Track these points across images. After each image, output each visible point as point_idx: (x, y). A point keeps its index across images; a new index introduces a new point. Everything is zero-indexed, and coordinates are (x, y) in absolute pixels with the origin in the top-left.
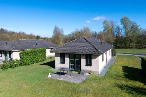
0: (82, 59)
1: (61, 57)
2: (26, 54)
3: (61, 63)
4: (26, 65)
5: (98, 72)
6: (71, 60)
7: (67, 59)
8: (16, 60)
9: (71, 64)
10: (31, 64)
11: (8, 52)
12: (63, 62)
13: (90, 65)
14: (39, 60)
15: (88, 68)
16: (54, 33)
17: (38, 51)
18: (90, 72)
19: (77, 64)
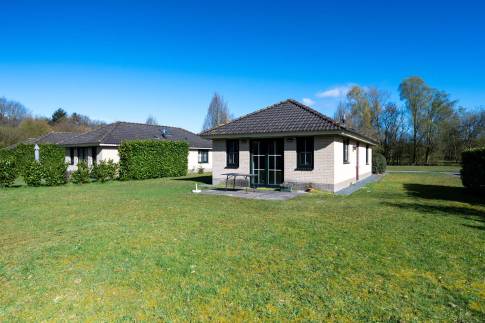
0: (286, 153)
1: (228, 153)
2: (134, 149)
3: (229, 166)
4: (134, 178)
5: (331, 186)
6: (256, 159)
7: (245, 156)
8: (111, 162)
9: (256, 167)
10: (149, 178)
11: (90, 151)
12: (233, 163)
13: (310, 167)
14: (168, 171)
15: (304, 177)
16: (209, 113)
17: (166, 145)
18: (308, 187)
19: (272, 167)
